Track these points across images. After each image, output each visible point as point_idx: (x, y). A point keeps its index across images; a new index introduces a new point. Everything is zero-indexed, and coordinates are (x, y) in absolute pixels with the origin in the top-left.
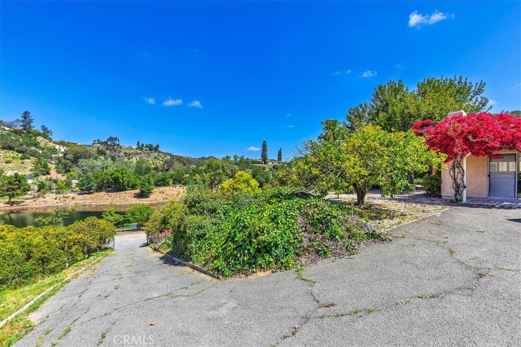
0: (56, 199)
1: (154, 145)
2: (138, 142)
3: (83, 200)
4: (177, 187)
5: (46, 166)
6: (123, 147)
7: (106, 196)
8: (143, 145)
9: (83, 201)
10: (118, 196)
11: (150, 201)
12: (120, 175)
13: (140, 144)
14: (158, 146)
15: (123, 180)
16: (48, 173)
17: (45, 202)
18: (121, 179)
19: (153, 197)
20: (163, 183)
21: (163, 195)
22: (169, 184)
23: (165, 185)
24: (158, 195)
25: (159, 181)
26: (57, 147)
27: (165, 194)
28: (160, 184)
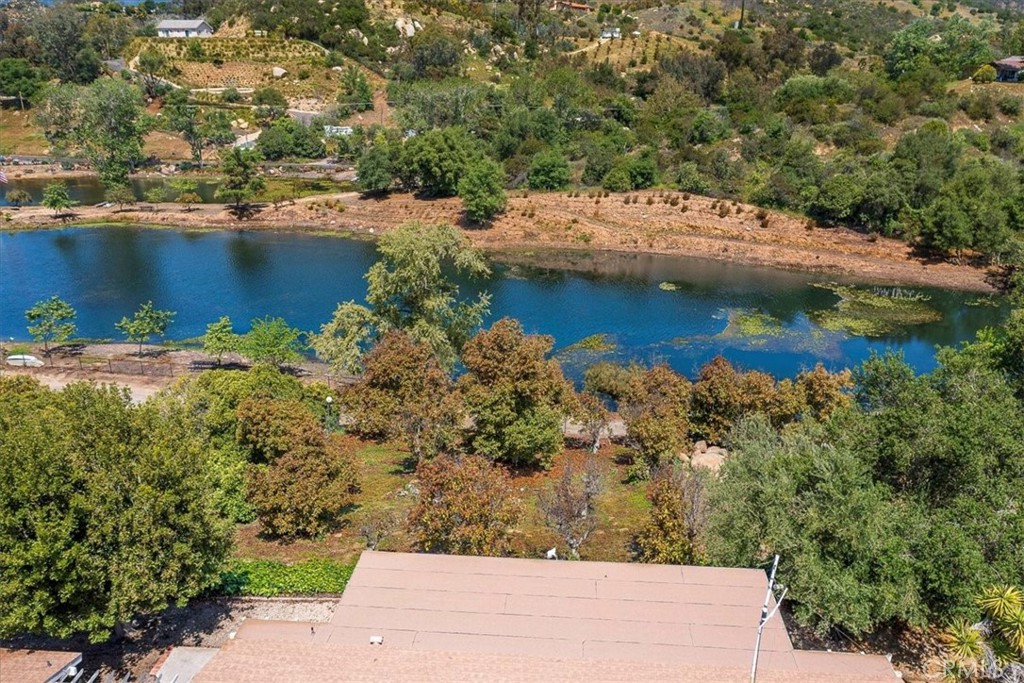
0: (311, 208)
3: (357, 215)
4: (581, 198)
5: (364, 89)
7: (402, 211)
9: (356, 221)
10: (424, 216)
11: (489, 240)
12: (434, 156)
15: (440, 168)
16: (369, 107)
17: (292, 214)
18: (436, 165)
19: (501, 226)
20: (546, 181)
21: (530, 224)
22: (563, 183)
23: (552, 188)
24: (517, 220)
25: (537, 172)
26: (400, 21)
27: (535, 218)
28: (537, 181)
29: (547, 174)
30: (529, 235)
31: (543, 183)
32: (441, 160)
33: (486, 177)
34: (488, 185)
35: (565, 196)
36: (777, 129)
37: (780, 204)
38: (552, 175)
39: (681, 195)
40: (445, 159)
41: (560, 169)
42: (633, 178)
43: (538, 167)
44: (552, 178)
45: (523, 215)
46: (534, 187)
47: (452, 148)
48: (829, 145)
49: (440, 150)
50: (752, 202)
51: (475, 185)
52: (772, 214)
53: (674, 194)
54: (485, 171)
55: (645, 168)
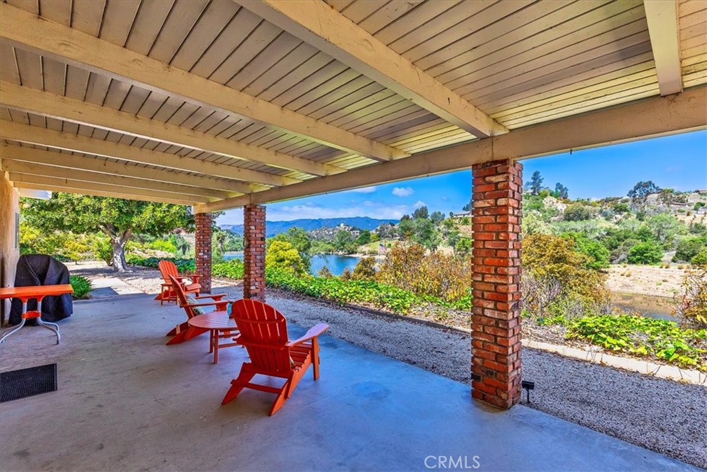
20: (641, 259)
21: (627, 280)
22: (656, 261)
23: (646, 263)
24: (616, 278)
25: (634, 254)
26: (559, 208)
27: (631, 278)
28: (634, 259)
29: (642, 254)
30: (626, 286)
31: (638, 260)
33: (594, 251)
34: (595, 255)
35: (657, 268)
38: (645, 255)
41: (652, 252)
43: (635, 251)
44: (646, 257)
45: (622, 275)
46: (631, 262)
54: (593, 248)
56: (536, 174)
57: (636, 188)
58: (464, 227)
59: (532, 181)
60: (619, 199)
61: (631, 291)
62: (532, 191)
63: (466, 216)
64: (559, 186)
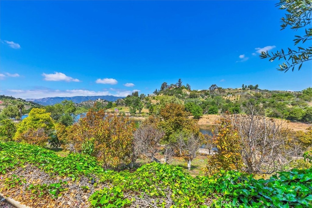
1: (254, 86)
2: (243, 85)
4: (220, 116)
6: (231, 89)
8: (246, 87)
13: (245, 86)
14: (257, 86)
19: (201, 120)
21: (208, 120)
22: (216, 113)
23: (214, 114)
24: (205, 119)
25: (210, 110)
26: (188, 93)
27: (209, 119)
28: (210, 112)
29: (212, 110)
30: (207, 122)
31: (211, 112)
32: (189, 108)
34: (198, 111)
35: (217, 115)
36: (273, 101)
37: (277, 116)
39: (247, 115)
40: (190, 108)
41: (215, 110)
42: (233, 111)
44: (213, 111)
45: (206, 118)
46: (209, 114)
47: (192, 106)
48: (290, 105)
49: (189, 106)
50: (268, 116)
51: (195, 111)
52: (275, 119)
53: (245, 115)
54: (197, 108)
55: (236, 109)
56: (180, 80)
57: (211, 87)
58: (153, 100)
59: (178, 82)
60: (206, 90)
61: (209, 124)
62: (178, 86)
63: (154, 96)
64: (188, 85)
